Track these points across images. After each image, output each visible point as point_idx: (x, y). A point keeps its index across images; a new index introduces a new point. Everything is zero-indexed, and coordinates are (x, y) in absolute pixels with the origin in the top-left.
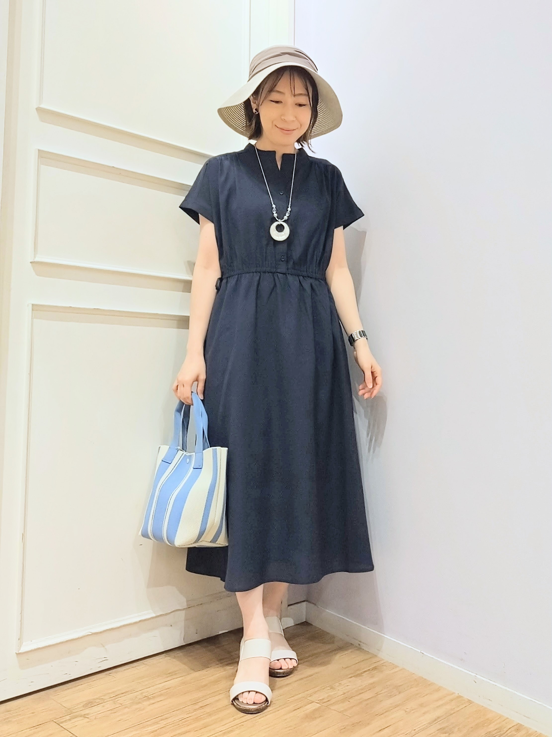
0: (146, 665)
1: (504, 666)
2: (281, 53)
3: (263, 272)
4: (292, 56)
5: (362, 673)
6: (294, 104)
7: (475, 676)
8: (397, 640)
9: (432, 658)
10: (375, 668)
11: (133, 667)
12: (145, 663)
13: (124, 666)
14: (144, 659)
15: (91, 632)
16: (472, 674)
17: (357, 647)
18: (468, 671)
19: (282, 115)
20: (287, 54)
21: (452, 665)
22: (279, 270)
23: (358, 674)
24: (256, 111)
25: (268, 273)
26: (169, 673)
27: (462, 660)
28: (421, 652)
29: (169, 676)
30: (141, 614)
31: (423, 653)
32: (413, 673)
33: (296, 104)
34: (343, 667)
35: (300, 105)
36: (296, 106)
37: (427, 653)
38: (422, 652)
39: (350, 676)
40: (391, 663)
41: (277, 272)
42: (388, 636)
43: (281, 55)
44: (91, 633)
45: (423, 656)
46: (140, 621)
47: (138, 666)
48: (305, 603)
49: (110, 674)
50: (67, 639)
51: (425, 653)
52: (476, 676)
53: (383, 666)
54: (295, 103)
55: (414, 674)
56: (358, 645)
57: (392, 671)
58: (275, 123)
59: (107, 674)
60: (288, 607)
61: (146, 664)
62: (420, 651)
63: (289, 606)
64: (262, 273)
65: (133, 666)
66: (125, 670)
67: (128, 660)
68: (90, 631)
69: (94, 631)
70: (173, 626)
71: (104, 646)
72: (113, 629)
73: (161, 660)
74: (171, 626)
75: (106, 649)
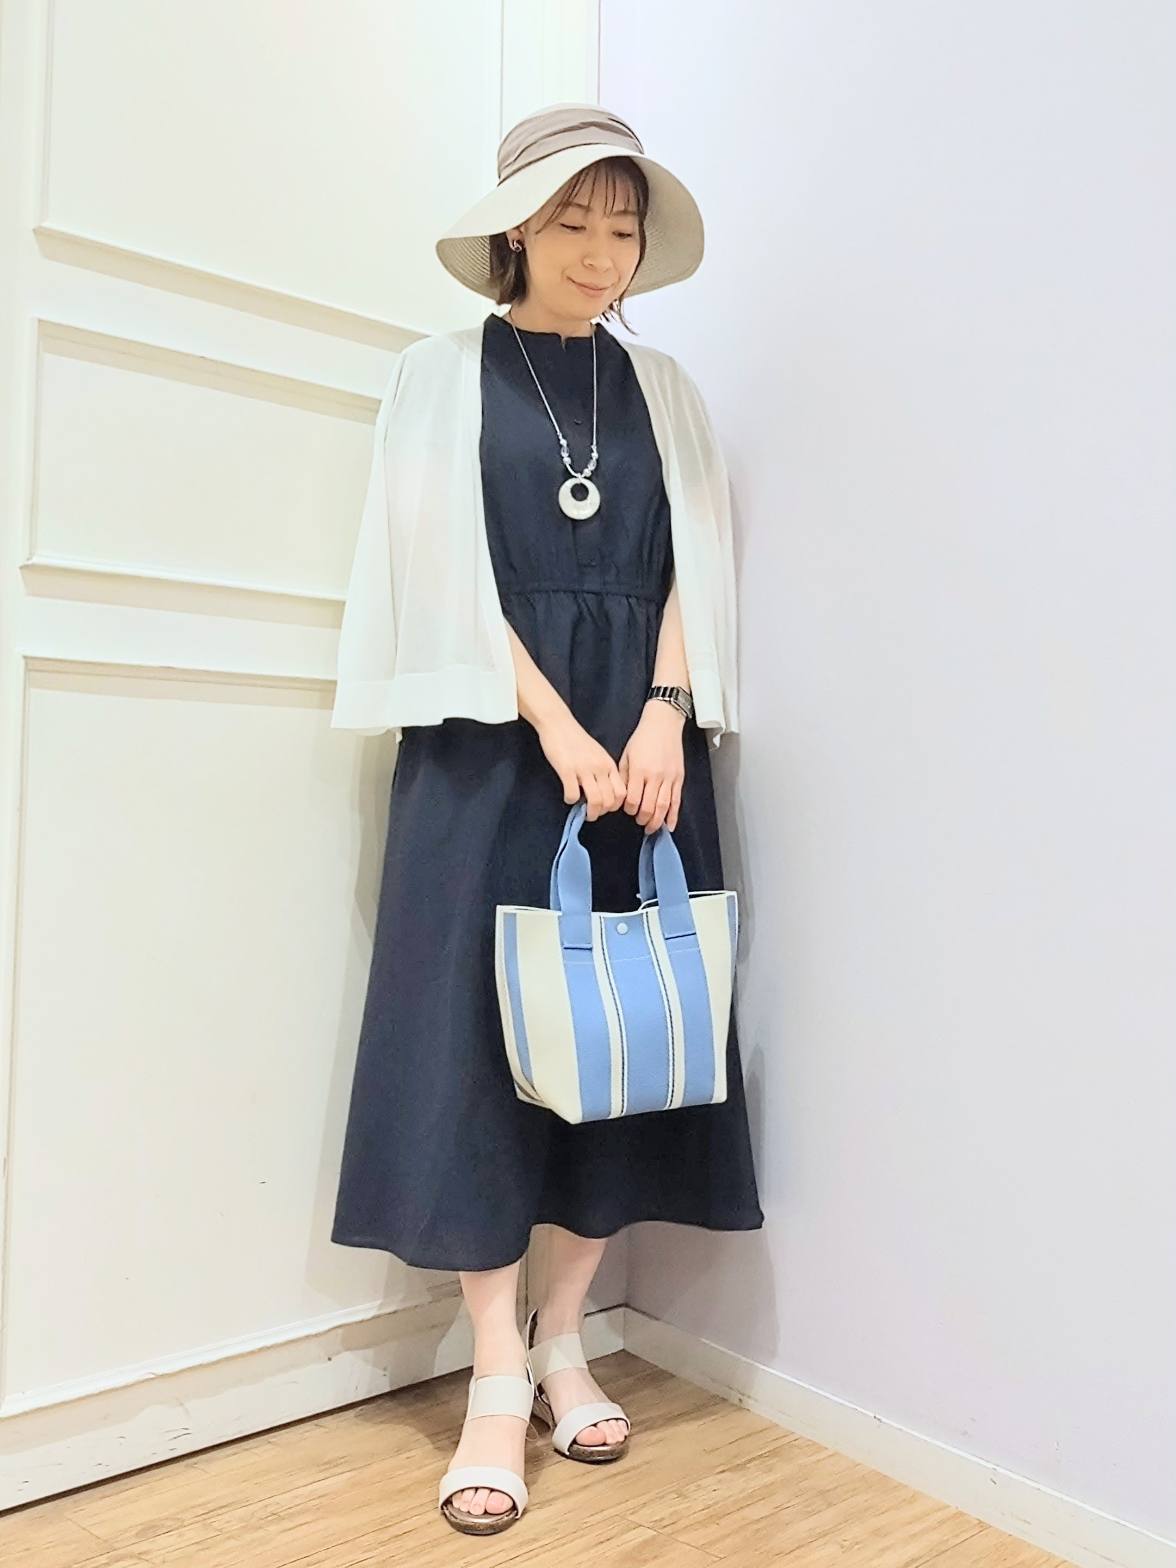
0: (276, 1444)
1: (1056, 1447)
2: (581, 123)
3: (553, 591)
4: (605, 132)
5: (745, 1463)
6: (611, 233)
7: (993, 1468)
8: (822, 1390)
9: (900, 1429)
10: (774, 1453)
11: (246, 1450)
12: (271, 1440)
13: (226, 1447)
14: (268, 1433)
15: (153, 1374)
16: (988, 1466)
17: (736, 1405)
18: (980, 1460)
19: (586, 257)
20: (595, 126)
21: (944, 1446)
22: (586, 588)
23: (738, 1465)
24: (518, 245)
25: (564, 592)
26: (327, 1463)
27: (965, 1433)
28: (875, 1417)
29: (325, 1469)
30: (263, 1335)
31: (879, 1419)
32: (860, 1462)
33: (614, 233)
34: (706, 1449)
35: (621, 235)
36: (614, 236)
37: (888, 1419)
38: (877, 1416)
39: (720, 1469)
40: (809, 1440)
41: (583, 591)
42: (803, 1382)
43: (581, 128)
44: (153, 1376)
45: (879, 1427)
46: (261, 1350)
47: (256, 1447)
48: (621, 1310)
49: (195, 1464)
50: (102, 1389)
51: (884, 1420)
52: (995, 1469)
53: (792, 1447)
54: (613, 231)
56: (737, 1402)
57: (814, 1458)
58: (568, 273)
59: (186, 1466)
60: (584, 1318)
61: (274, 1444)
62: (873, 1415)
63: (586, 1315)
64: (551, 592)
65: (246, 1447)
66: (229, 1455)
67: (236, 1434)
68: (154, 1372)
69: (160, 1371)
70: (333, 1359)
71: (182, 1404)
72: (201, 1366)
73: (307, 1435)
74: (330, 1359)
75: (186, 1410)
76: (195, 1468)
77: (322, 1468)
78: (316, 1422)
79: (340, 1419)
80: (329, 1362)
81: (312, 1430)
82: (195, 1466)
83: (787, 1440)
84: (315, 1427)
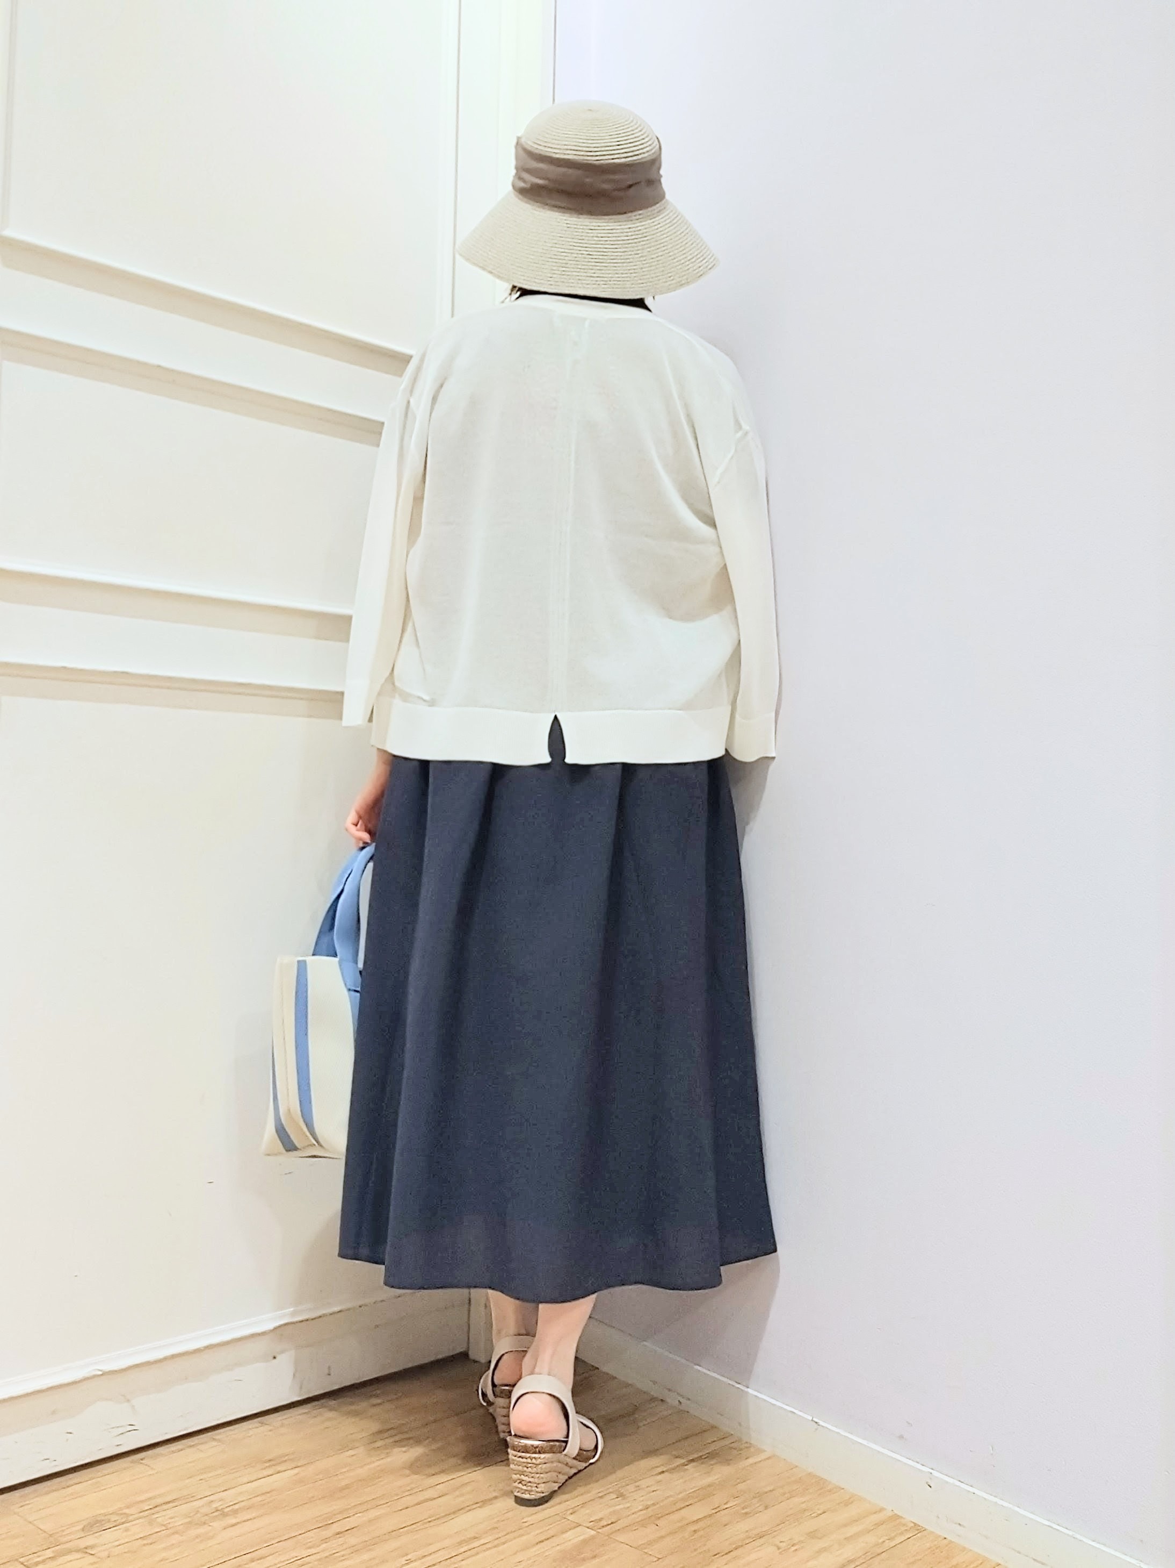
1: (992, 1452)
5: (684, 1465)
7: (928, 1472)
9: (838, 1433)
10: (713, 1455)
11: (190, 1447)
12: (217, 1437)
13: (171, 1444)
15: (101, 1371)
16: (924, 1470)
17: (676, 1408)
18: (915, 1463)
21: (881, 1450)
23: (677, 1466)
26: (270, 1460)
27: (901, 1437)
28: (812, 1420)
29: (269, 1467)
31: (816, 1423)
32: (797, 1464)
34: (645, 1450)
37: (825, 1422)
38: (814, 1419)
39: (660, 1470)
40: (746, 1443)
44: (101, 1373)
45: (816, 1429)
47: (200, 1444)
49: (142, 1460)
50: (50, 1385)
51: (821, 1423)
52: (931, 1473)
55: (797, 1467)
59: (132, 1462)
61: (219, 1441)
62: (811, 1418)
66: (173, 1452)
67: (180, 1431)
68: (99, 1368)
69: (107, 1368)
70: (278, 1357)
71: (128, 1401)
72: (148, 1364)
73: (251, 1432)
74: (275, 1358)
75: (133, 1406)
76: (141, 1463)
77: (267, 1465)
78: (260, 1419)
79: (284, 1417)
80: (275, 1361)
81: (257, 1428)
82: (141, 1461)
83: (727, 1442)
84: (260, 1425)
